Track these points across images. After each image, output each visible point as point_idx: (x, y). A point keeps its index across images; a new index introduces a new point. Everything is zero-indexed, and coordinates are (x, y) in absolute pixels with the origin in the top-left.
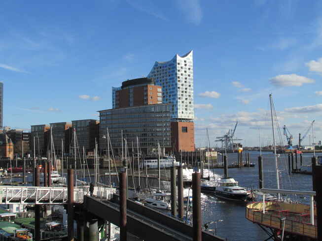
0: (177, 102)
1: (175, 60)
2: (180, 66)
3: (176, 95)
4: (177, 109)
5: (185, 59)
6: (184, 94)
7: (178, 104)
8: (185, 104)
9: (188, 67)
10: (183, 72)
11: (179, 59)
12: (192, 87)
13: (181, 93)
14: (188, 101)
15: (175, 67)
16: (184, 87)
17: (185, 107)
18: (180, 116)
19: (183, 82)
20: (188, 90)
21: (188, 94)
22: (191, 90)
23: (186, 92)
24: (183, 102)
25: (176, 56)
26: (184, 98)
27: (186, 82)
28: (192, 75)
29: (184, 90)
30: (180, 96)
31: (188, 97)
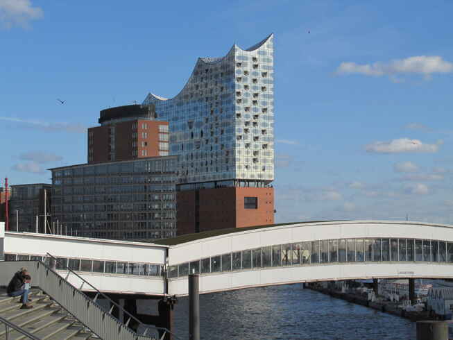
0: (234, 145)
1: (231, 56)
2: (242, 69)
3: (233, 130)
4: (234, 160)
5: (254, 53)
6: (251, 128)
7: (237, 149)
8: (252, 149)
9: (260, 70)
10: (249, 83)
11: (239, 52)
12: (270, 113)
13: (243, 126)
14: (260, 142)
15: (232, 72)
16: (251, 113)
17: (251, 156)
18: (239, 174)
19: (249, 104)
20: (260, 121)
21: (260, 128)
22: (269, 118)
23: (255, 124)
24: (247, 145)
25: (233, 50)
26: (250, 136)
27: (255, 102)
28: (270, 87)
29: (251, 120)
30: (242, 133)
31: (259, 134)
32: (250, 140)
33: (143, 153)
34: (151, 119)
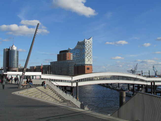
1: (84, 41)
2: (86, 43)
3: (85, 55)
4: (85, 61)
5: (89, 40)
6: (88, 54)
7: (85, 58)
8: (88, 58)
9: (90, 43)
10: (88, 46)
11: (86, 40)
12: (92, 52)
13: (86, 54)
14: (90, 57)
15: (84, 44)
16: (88, 52)
17: (88, 60)
18: (86, 63)
19: (88, 50)
20: (90, 53)
22: (91, 52)
23: (89, 54)
24: (87, 58)
25: (85, 40)
27: (89, 50)
28: (92, 47)
29: (88, 53)
30: (87, 55)
31: (90, 56)
32: (88, 57)
33: (68, 59)
34: (69, 53)
